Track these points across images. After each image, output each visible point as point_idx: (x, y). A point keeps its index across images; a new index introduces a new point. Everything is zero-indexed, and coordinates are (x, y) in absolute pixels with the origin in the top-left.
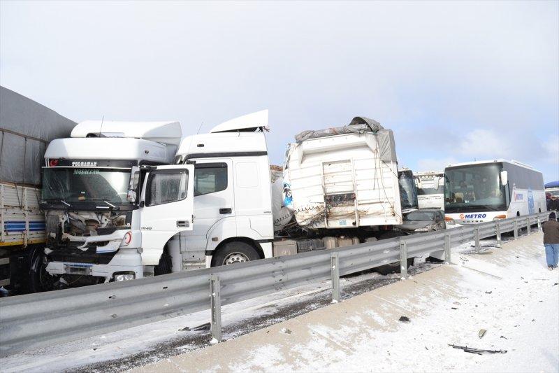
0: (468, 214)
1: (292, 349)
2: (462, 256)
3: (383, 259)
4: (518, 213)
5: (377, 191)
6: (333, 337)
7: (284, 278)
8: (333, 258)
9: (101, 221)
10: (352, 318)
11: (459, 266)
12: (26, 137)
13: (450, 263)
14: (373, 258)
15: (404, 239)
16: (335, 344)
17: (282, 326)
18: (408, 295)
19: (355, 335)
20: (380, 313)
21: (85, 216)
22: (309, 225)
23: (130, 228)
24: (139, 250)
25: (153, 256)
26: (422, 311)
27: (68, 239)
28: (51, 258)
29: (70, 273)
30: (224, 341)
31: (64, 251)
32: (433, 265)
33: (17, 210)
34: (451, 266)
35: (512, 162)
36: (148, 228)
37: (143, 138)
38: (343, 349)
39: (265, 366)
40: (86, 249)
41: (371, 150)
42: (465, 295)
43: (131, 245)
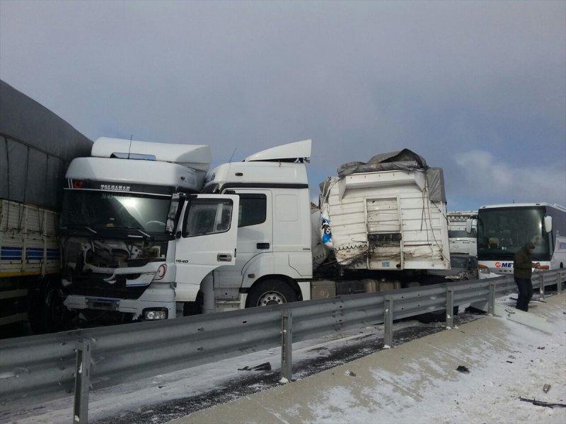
0: (505, 262)
1: (362, 392)
2: (507, 308)
3: (429, 306)
4: (561, 264)
5: (424, 233)
6: (397, 383)
7: (344, 318)
8: (387, 301)
9: (131, 251)
10: (410, 365)
11: (504, 318)
12: (48, 155)
13: (494, 315)
14: (422, 304)
15: (451, 286)
16: (402, 390)
17: (345, 369)
18: (458, 344)
19: (418, 382)
20: (437, 362)
21: (113, 245)
22: (350, 265)
23: (164, 260)
24: (173, 285)
25: (189, 292)
26: (477, 362)
27: (90, 270)
28: (69, 291)
29: (92, 308)
30: (294, 381)
31: (86, 283)
32: (476, 316)
33: (36, 236)
34: (495, 318)
35: (555, 206)
36: (183, 261)
37: (175, 163)
38: (411, 396)
39: (342, 407)
40: (113, 282)
41: (419, 189)
42: (518, 349)
43: (166, 279)
